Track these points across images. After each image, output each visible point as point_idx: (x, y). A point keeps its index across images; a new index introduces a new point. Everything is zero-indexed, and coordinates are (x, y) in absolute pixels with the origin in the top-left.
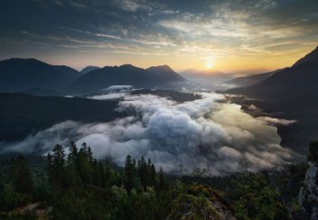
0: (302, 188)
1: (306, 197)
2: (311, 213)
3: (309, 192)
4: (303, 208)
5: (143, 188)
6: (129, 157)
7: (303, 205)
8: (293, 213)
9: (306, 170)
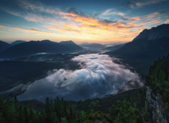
0: (146, 101)
1: (148, 106)
2: (152, 115)
3: (149, 103)
4: (148, 113)
5: (58, 120)
6: (48, 99)
7: (148, 111)
8: (144, 117)
9: (146, 91)
